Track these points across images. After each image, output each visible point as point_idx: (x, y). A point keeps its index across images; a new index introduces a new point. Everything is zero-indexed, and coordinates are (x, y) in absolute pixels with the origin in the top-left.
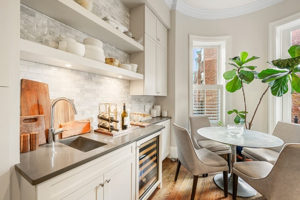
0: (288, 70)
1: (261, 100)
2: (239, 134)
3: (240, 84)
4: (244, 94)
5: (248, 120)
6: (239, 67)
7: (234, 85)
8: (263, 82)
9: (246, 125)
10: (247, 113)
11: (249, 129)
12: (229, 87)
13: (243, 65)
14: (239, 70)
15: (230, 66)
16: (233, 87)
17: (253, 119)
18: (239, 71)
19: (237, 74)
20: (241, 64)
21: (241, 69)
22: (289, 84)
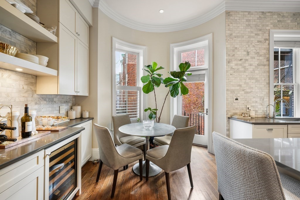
0: (179, 80)
1: (165, 100)
2: (150, 127)
3: (153, 87)
4: (155, 95)
5: (158, 115)
6: (152, 73)
7: (148, 88)
8: (166, 86)
9: (156, 119)
10: (157, 110)
11: (159, 122)
12: (145, 89)
13: (155, 73)
14: (151, 76)
15: (146, 72)
16: (148, 89)
17: (161, 114)
18: (152, 77)
19: (151, 79)
20: (153, 71)
21: (153, 75)
22: (180, 89)
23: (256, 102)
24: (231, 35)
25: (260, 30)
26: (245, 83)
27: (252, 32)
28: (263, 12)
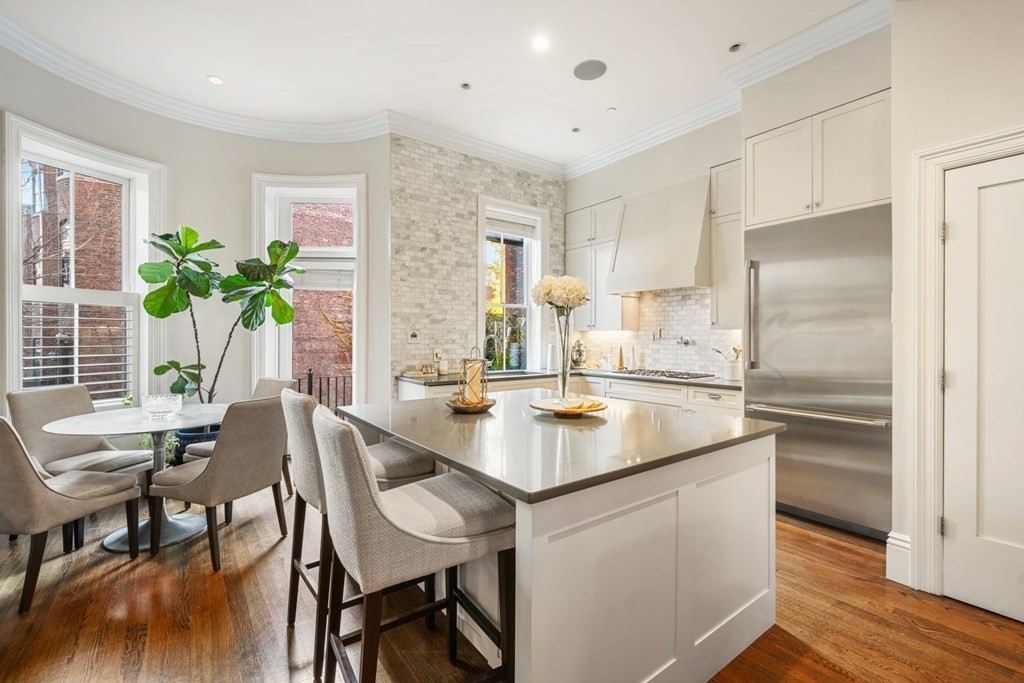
0: (267, 284)
1: (230, 336)
2: (170, 412)
3: (185, 299)
4: (194, 322)
5: (206, 385)
6: (180, 258)
7: (166, 300)
8: (224, 300)
9: (201, 396)
10: (204, 367)
11: (210, 401)
12: (153, 303)
13: (188, 257)
14: (179, 264)
15: (158, 250)
16: (163, 305)
17: (215, 380)
18: (180, 268)
19: (175, 275)
20: (184, 252)
21: (184, 265)
22: (268, 310)
23: (453, 341)
24: (403, 190)
25: (461, 192)
26: (432, 300)
27: (446, 194)
28: (466, 156)
